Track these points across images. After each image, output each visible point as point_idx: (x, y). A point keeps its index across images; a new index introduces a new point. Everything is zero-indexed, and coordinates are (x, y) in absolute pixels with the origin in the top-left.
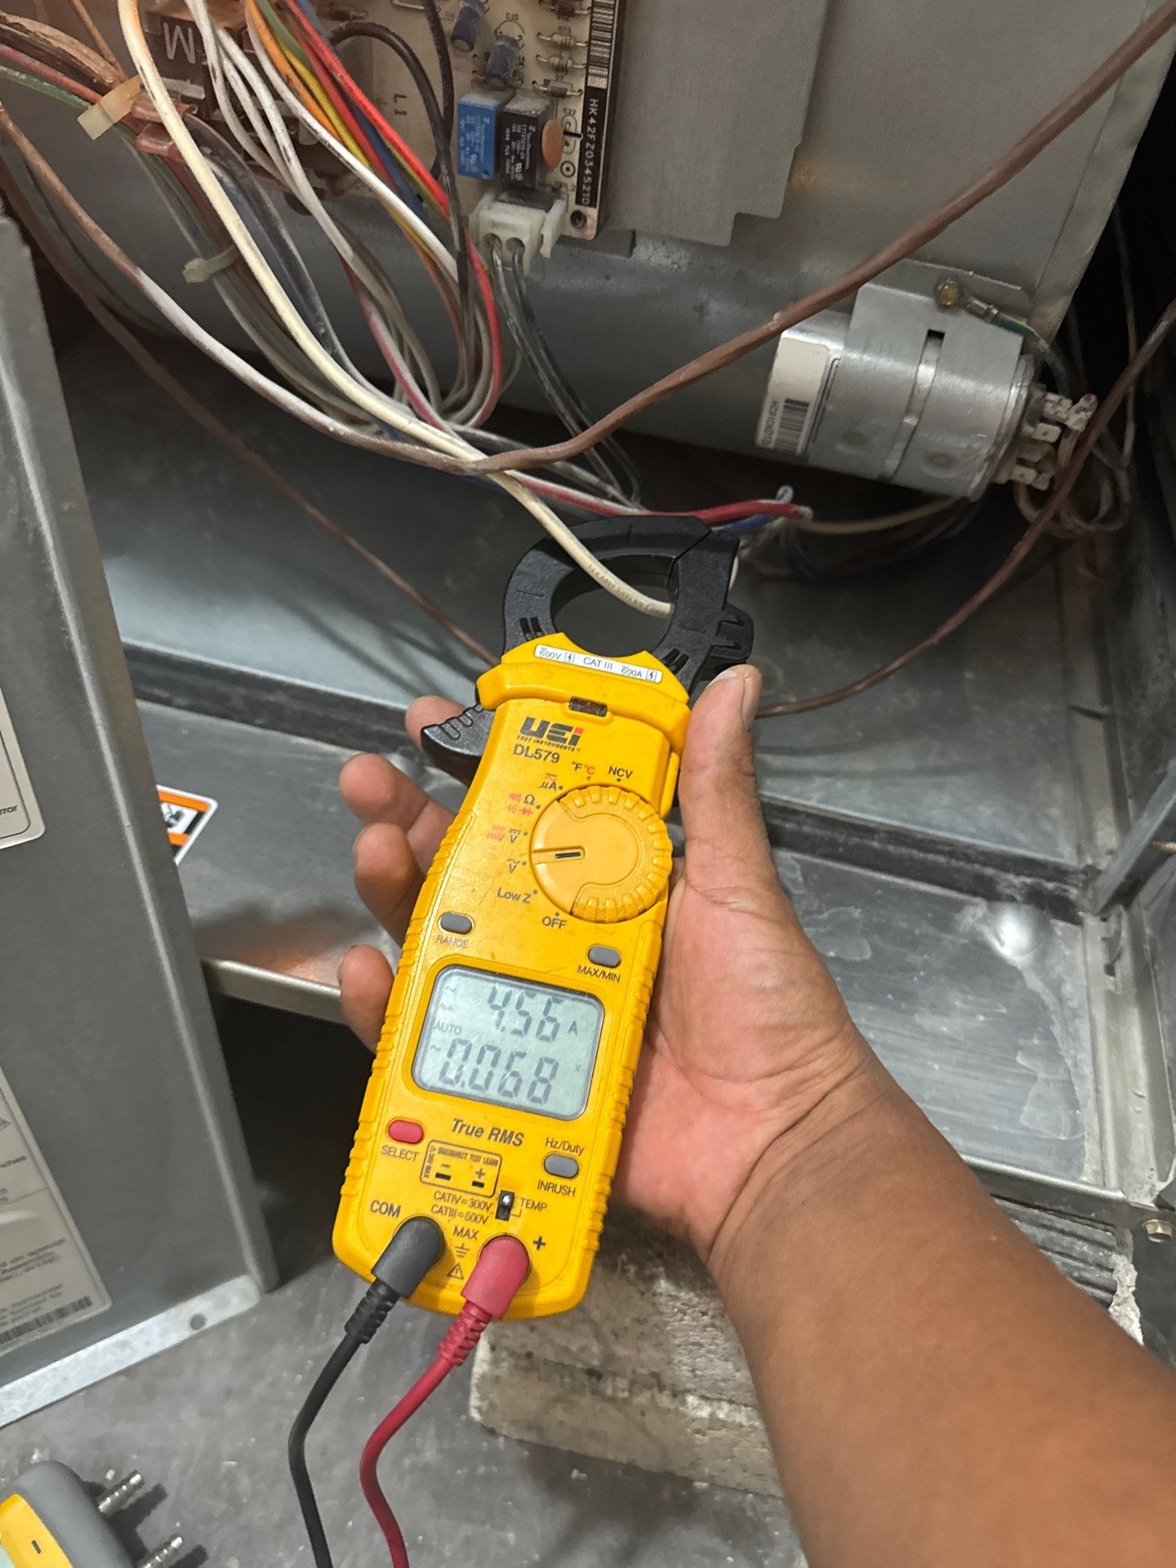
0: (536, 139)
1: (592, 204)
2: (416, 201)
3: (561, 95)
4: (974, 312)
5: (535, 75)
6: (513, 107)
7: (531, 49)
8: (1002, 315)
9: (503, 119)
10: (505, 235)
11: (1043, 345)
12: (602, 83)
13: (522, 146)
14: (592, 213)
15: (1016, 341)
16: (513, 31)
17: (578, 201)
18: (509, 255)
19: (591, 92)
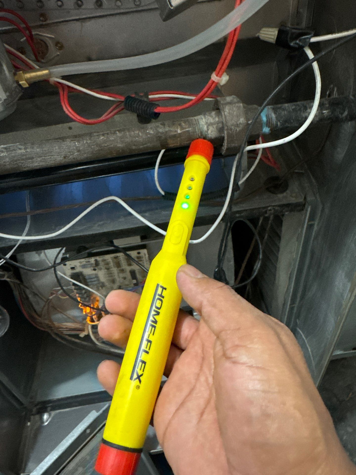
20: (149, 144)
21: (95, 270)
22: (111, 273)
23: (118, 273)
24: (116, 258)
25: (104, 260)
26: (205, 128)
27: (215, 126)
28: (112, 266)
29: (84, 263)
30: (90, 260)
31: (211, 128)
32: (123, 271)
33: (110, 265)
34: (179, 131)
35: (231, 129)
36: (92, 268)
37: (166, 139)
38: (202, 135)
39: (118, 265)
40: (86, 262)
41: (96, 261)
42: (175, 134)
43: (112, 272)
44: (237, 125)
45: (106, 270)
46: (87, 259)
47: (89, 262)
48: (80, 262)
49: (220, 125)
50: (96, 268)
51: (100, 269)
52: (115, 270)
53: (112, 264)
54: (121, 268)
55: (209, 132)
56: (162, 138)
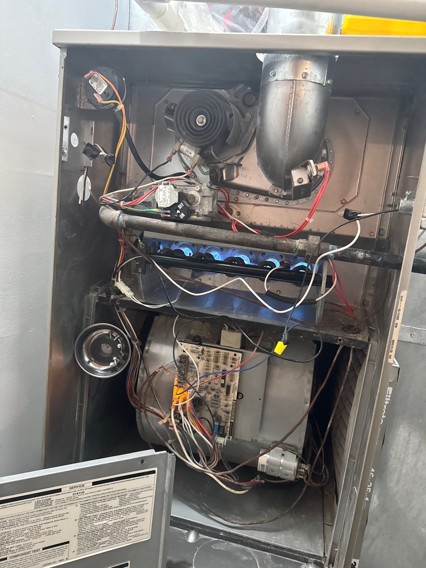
0: (224, 429)
1: (231, 436)
2: (208, 438)
3: (227, 422)
4: (288, 451)
5: (223, 419)
6: (221, 425)
7: (223, 416)
8: (292, 452)
9: (219, 426)
10: (219, 443)
11: (300, 456)
12: (232, 421)
13: (222, 430)
14: (231, 437)
15: (296, 456)
16: (221, 415)
17: (229, 435)
18: (220, 445)
19: (231, 422)
20: (267, 244)
21: (199, 358)
22: (208, 366)
23: (214, 368)
24: (218, 352)
25: (208, 351)
26: (298, 244)
27: (303, 244)
28: (212, 360)
29: (194, 349)
30: (199, 348)
31: (301, 244)
32: (217, 367)
33: (211, 358)
34: (284, 242)
35: (310, 245)
36: (198, 356)
37: (276, 244)
38: (295, 247)
39: (217, 360)
40: (196, 348)
41: (203, 349)
42: (282, 243)
43: (210, 366)
44: (314, 244)
45: (207, 362)
46: (197, 346)
47: (198, 348)
48: (192, 347)
49: (306, 244)
50: (200, 357)
51: (203, 359)
52: (212, 364)
53: (212, 358)
54: (217, 364)
55: (300, 246)
56: (275, 243)
